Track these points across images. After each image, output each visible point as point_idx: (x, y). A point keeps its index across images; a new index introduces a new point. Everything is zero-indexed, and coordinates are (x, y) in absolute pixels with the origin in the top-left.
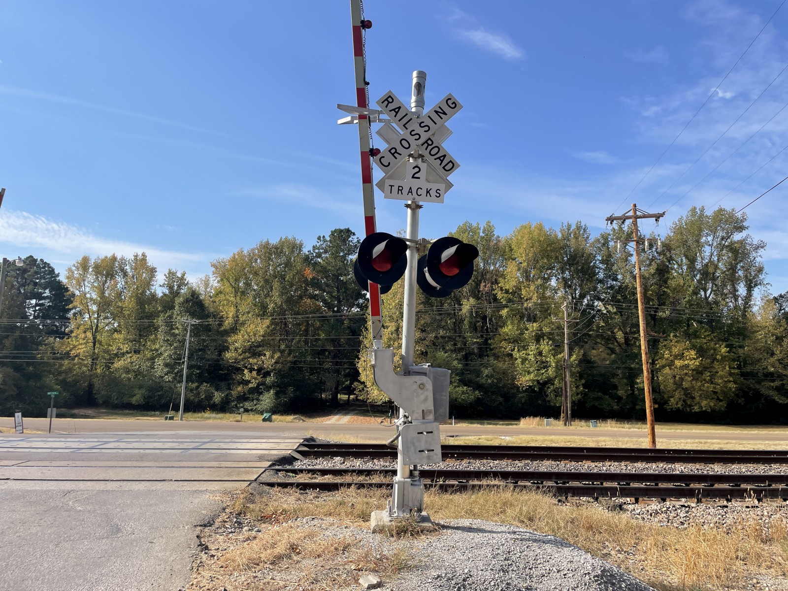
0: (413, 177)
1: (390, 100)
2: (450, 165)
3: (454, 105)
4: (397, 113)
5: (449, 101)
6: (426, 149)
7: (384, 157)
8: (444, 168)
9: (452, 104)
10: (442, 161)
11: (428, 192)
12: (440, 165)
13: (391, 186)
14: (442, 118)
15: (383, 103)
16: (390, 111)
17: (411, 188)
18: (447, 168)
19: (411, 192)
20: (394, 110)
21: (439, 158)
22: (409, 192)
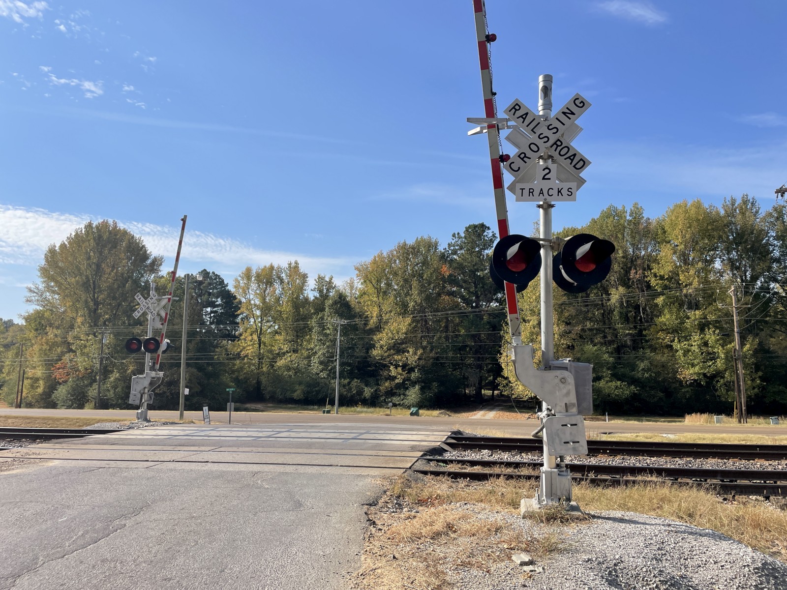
0: (544, 179)
1: (517, 107)
2: (581, 163)
3: (582, 104)
4: (524, 119)
5: (576, 102)
6: (555, 150)
7: (513, 163)
8: (574, 166)
9: (580, 103)
10: (572, 160)
11: (559, 192)
12: (571, 164)
13: (522, 189)
14: (570, 119)
15: (510, 111)
16: (518, 118)
17: (541, 190)
18: (578, 166)
19: (543, 193)
20: (521, 117)
21: (569, 158)
22: (540, 193)
